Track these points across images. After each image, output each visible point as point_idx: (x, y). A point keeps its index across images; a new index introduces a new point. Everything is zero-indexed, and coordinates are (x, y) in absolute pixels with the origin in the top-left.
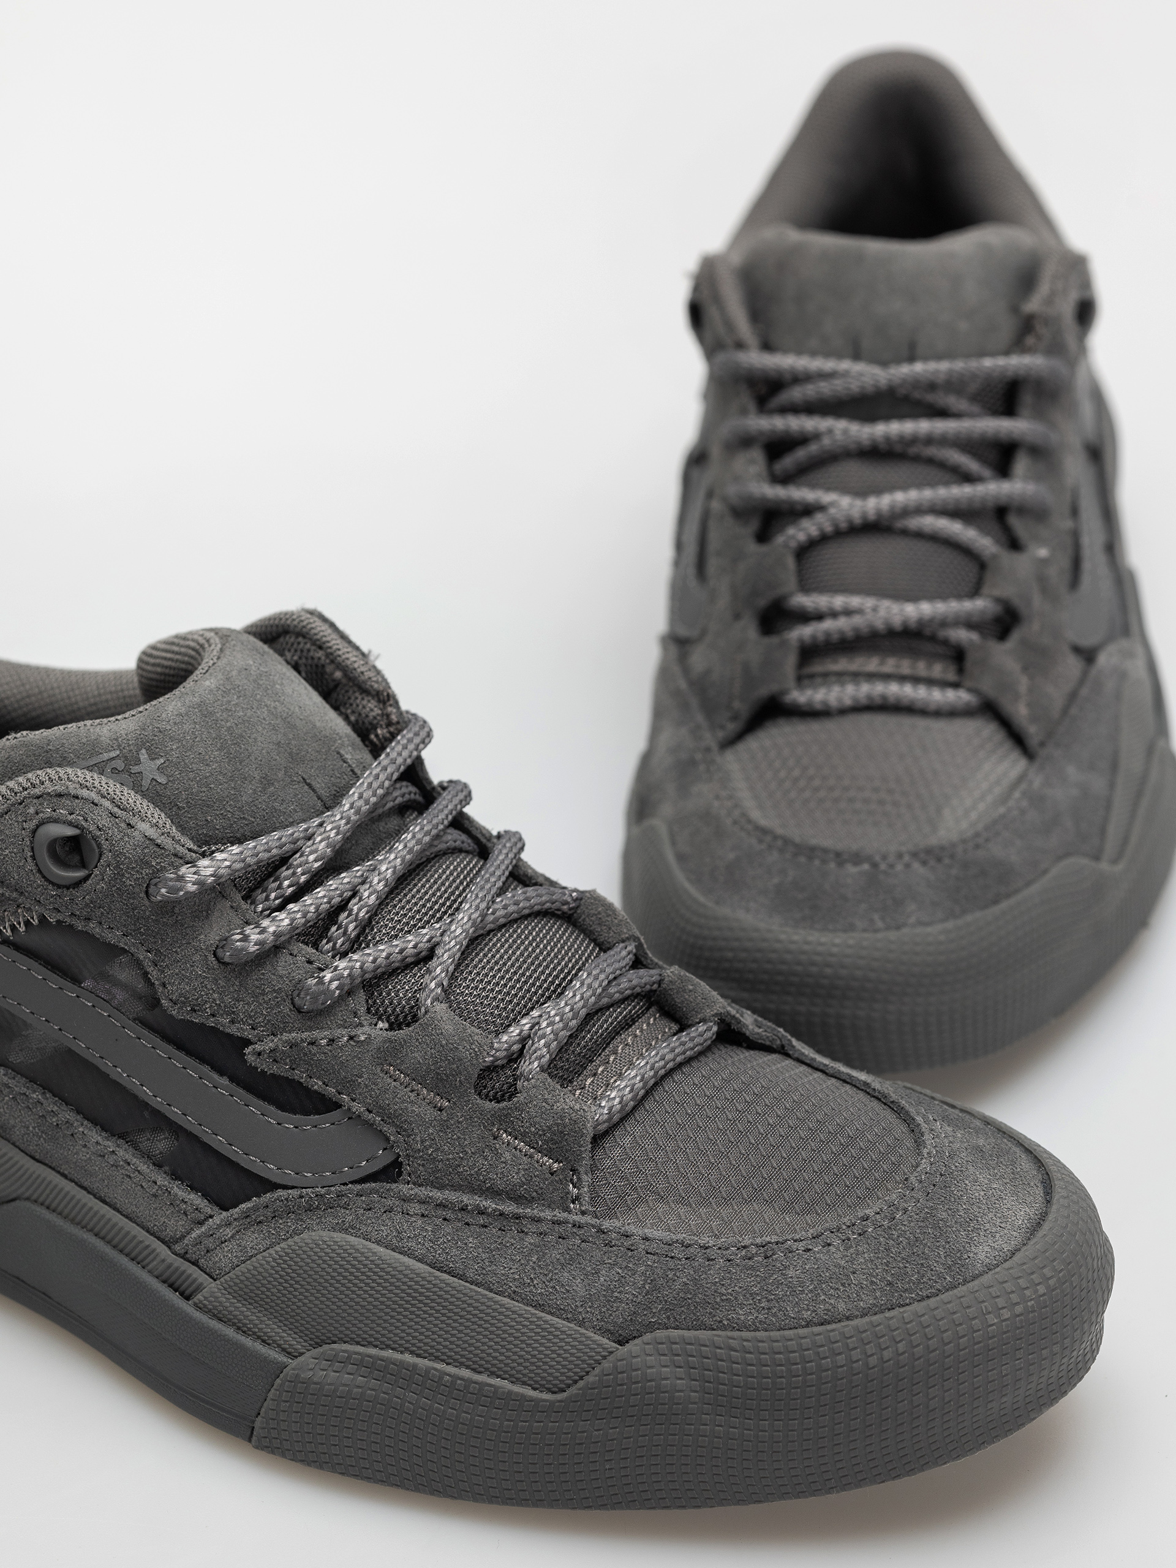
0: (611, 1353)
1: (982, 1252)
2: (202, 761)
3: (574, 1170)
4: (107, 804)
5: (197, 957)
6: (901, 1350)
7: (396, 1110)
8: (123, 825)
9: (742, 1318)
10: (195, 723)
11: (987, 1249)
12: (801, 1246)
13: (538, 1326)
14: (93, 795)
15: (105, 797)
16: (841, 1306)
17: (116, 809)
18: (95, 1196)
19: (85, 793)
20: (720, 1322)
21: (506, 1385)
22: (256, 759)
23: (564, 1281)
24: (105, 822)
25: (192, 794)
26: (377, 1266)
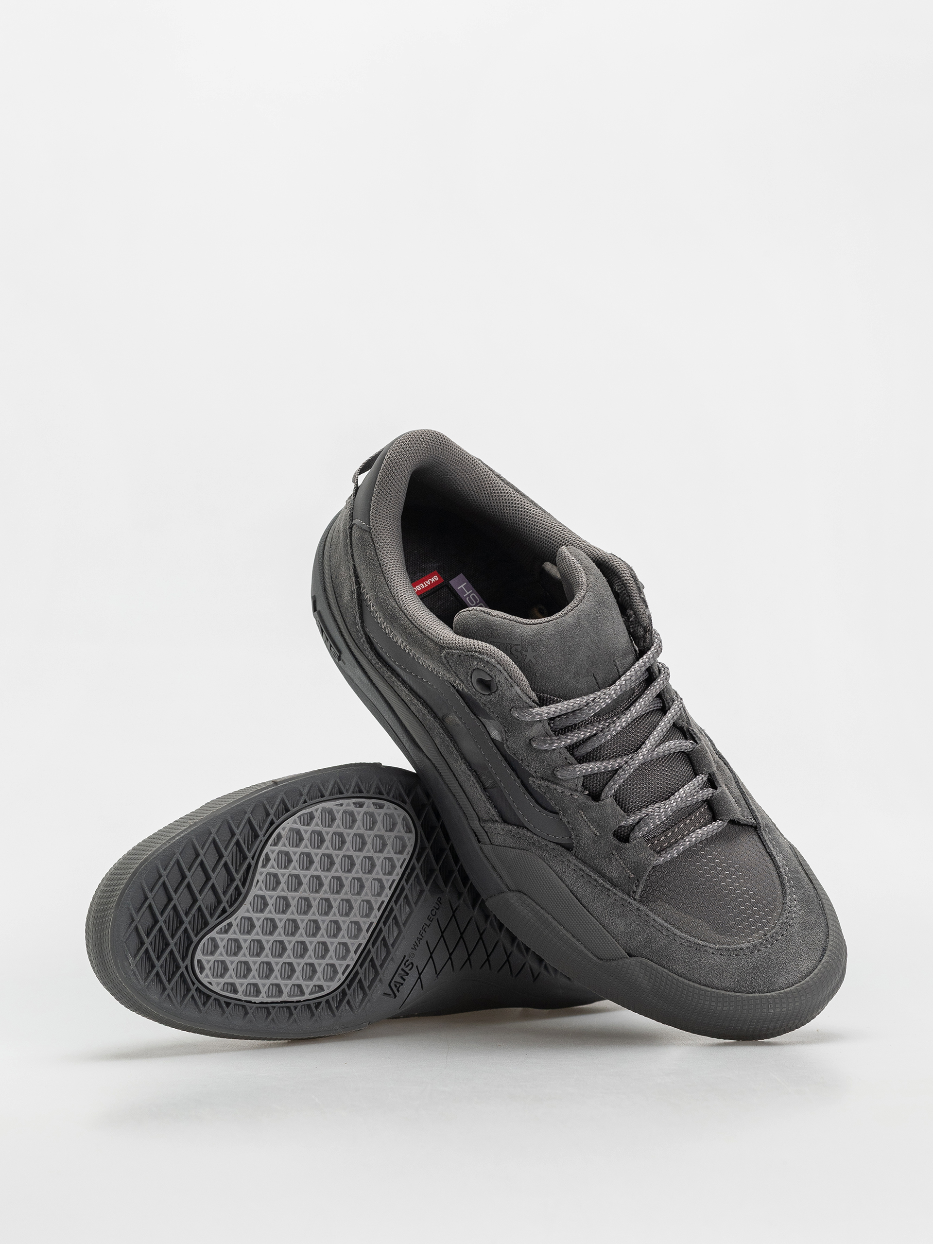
0: (624, 958)
1: (781, 981)
2: (553, 659)
3: (638, 881)
4: (505, 674)
5: (522, 739)
6: (731, 1009)
7: (578, 829)
8: (510, 685)
9: (677, 969)
10: (556, 641)
11: (783, 979)
12: (711, 951)
13: (601, 934)
14: (501, 669)
15: (505, 670)
16: (716, 982)
17: (508, 678)
18: (458, 783)
19: (498, 666)
20: (669, 966)
21: (582, 947)
22: (576, 663)
23: (617, 922)
24: (503, 681)
25: (544, 672)
26: (550, 881)
